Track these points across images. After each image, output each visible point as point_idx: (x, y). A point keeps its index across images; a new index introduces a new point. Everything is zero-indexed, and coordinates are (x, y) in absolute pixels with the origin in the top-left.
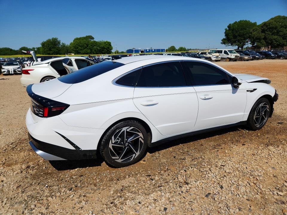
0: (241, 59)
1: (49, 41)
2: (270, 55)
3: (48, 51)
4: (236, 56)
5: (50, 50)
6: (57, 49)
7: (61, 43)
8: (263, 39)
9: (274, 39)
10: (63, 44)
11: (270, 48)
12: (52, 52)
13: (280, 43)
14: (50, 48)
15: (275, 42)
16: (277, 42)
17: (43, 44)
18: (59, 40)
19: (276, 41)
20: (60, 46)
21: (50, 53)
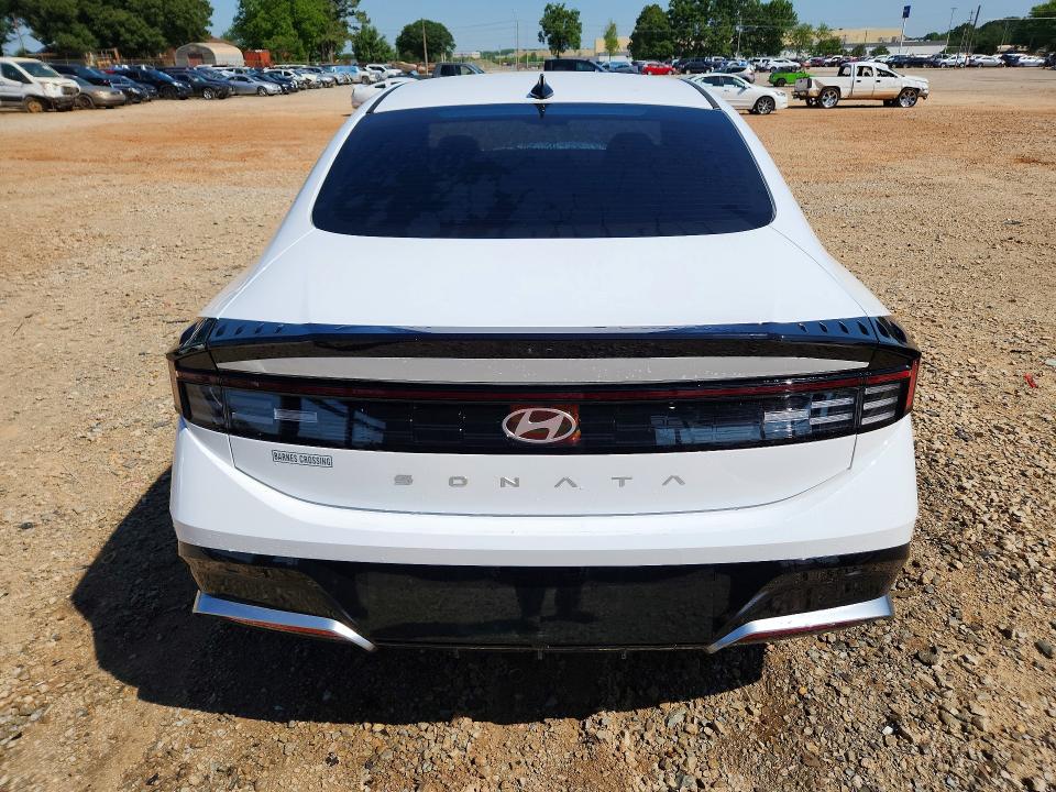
0: (88, 103)
2: (169, 83)
4: (66, 90)
8: (80, 22)
9: (122, 24)
11: (116, 54)
13: (146, 41)
15: (128, 36)
16: (132, 35)
19: (133, 33)
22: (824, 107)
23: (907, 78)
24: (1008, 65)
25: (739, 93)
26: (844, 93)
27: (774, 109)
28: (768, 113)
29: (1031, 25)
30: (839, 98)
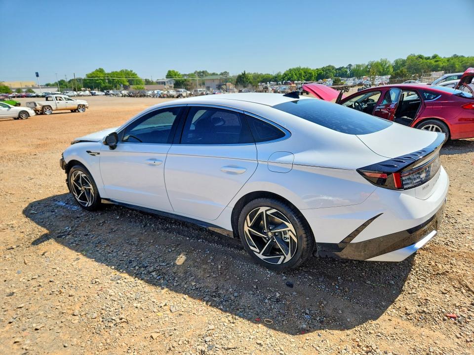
22: (46, 114)
23: (78, 101)
24: (93, 95)
25: (8, 110)
26: (54, 107)
27: (29, 116)
28: (27, 118)
29: (88, 81)
30: (52, 110)
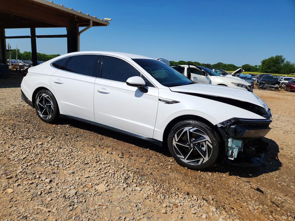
1: (271, 59)
3: (266, 68)
5: (269, 68)
6: (278, 68)
7: (285, 62)
10: (287, 62)
12: (270, 70)
14: (270, 66)
17: (264, 62)
18: (283, 58)
20: (282, 65)
21: (267, 71)
